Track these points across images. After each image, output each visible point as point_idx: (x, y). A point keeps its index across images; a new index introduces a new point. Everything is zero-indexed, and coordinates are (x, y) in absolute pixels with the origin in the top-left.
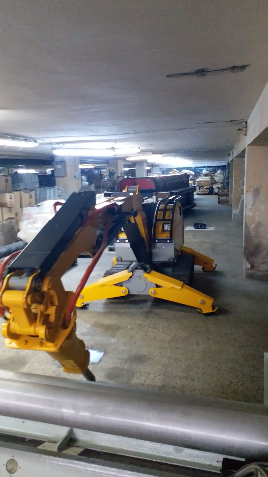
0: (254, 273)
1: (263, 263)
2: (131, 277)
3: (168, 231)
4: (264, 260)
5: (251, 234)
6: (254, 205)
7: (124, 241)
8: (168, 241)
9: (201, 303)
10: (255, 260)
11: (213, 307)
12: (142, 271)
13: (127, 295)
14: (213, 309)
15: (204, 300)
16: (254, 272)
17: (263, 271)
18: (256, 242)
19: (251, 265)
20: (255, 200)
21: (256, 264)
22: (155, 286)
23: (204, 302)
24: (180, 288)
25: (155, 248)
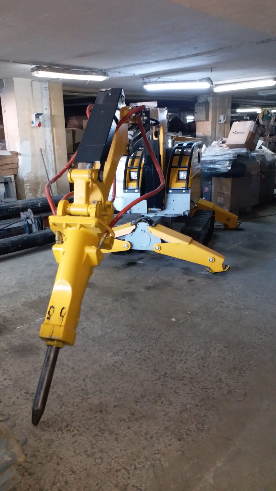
2: (134, 230)
3: (184, 179)
7: (134, 190)
8: (184, 191)
9: (211, 262)
11: (224, 266)
12: (147, 224)
13: (130, 250)
14: (224, 268)
15: (214, 258)
22: (160, 242)
23: (214, 260)
24: (188, 244)
25: (168, 199)
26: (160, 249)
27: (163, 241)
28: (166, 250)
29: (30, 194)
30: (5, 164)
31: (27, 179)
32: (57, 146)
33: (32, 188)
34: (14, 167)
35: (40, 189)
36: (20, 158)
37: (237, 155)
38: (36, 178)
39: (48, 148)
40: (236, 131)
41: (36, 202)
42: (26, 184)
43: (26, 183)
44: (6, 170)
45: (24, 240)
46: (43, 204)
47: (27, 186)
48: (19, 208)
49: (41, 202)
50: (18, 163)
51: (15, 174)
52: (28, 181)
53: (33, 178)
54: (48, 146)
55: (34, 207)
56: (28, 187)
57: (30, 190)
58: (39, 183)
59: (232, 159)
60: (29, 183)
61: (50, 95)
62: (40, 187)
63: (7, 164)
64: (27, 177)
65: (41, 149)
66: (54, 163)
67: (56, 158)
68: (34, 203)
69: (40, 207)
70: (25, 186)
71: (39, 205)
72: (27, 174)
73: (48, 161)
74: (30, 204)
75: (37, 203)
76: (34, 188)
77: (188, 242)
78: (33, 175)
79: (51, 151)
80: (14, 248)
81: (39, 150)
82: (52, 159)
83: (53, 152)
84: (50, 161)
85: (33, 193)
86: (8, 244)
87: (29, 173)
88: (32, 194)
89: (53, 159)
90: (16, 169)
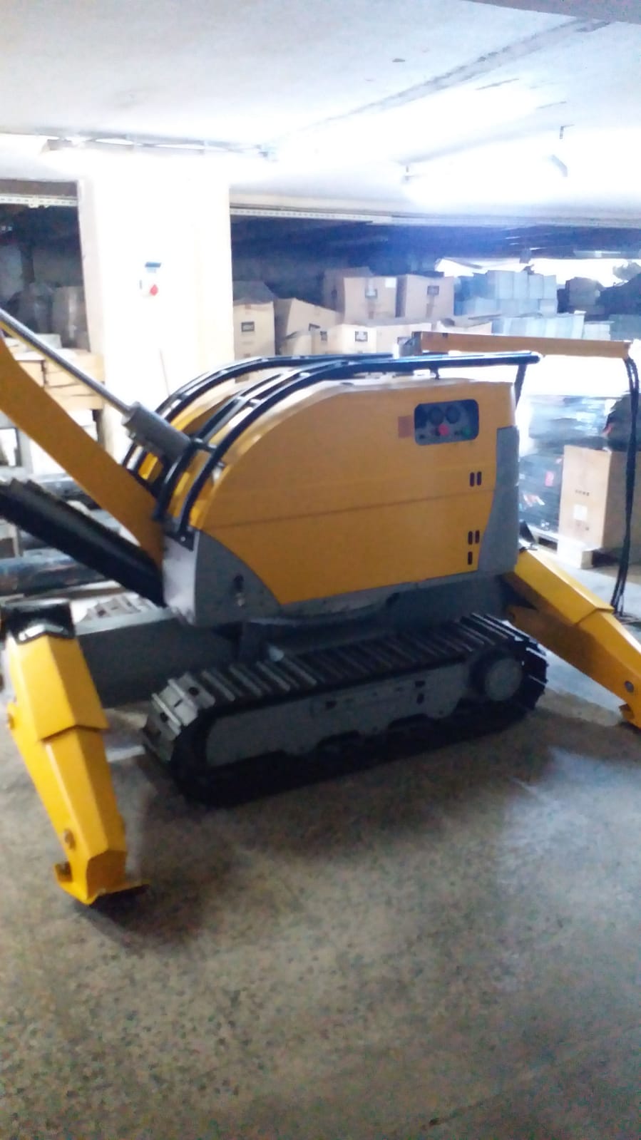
44: (72, 399)
51: (95, 408)
63: (70, 385)
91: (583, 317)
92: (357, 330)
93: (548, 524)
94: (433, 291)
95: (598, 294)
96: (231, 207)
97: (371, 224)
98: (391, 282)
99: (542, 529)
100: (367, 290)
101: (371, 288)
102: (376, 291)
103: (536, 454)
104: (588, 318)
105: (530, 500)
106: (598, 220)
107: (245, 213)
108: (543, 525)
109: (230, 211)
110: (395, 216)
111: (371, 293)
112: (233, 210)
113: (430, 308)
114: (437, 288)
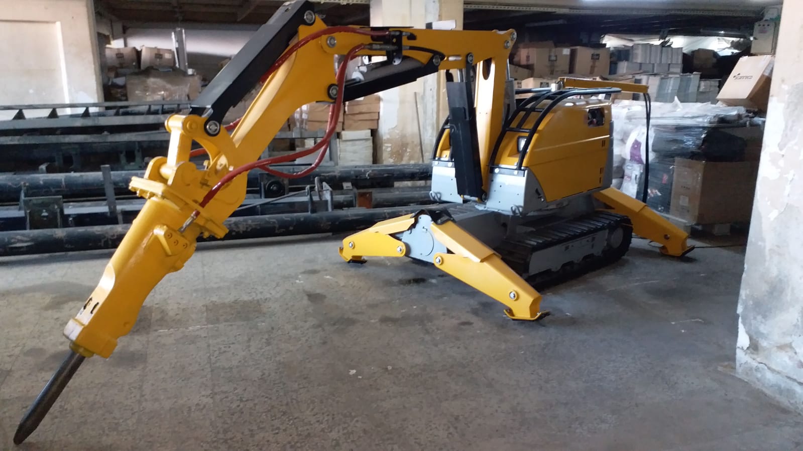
0: (757, 369)
1: (781, 347)
2: (413, 226)
4: (788, 340)
5: (763, 240)
6: (785, 145)
7: (446, 162)
8: (516, 172)
9: (512, 299)
10: (763, 329)
12: (430, 218)
15: (518, 294)
16: (755, 364)
17: (779, 373)
18: (774, 272)
19: (751, 339)
20: (791, 129)
21: (764, 343)
22: (446, 252)
23: (517, 297)
24: (479, 260)
25: (493, 183)
26: (441, 263)
27: (449, 252)
28: (451, 267)
29: (390, 159)
30: (357, 112)
31: (388, 137)
32: (444, 88)
33: (394, 151)
34: (373, 118)
35: (408, 154)
36: (382, 104)
37: (716, 120)
38: (403, 136)
39: (428, 93)
40: (739, 74)
41: (363, 171)
42: (386, 145)
43: (386, 143)
44: (360, 122)
45: (300, 220)
46: (375, 174)
47: (388, 147)
48: (335, 176)
49: (370, 171)
50: (379, 113)
51: (373, 128)
52: (389, 141)
53: (397, 137)
54: (428, 89)
55: (358, 178)
56: (389, 149)
57: (392, 154)
58: (407, 144)
59: (706, 125)
60: (390, 143)
61: (440, 10)
62: (408, 150)
63: (360, 113)
64: (389, 134)
65: (415, 93)
66: (435, 116)
67: (441, 107)
68: (361, 171)
69: (368, 178)
70: (384, 148)
71: (367, 176)
72: (389, 129)
73: (425, 112)
74: (352, 173)
75: (365, 172)
76: (398, 151)
77: (479, 258)
78: (397, 132)
79: (433, 97)
80: (282, 230)
81: (413, 95)
82: (433, 109)
83: (435, 98)
84: (429, 112)
85: (396, 159)
86: (274, 222)
87: (393, 128)
88: (394, 160)
89: (435, 110)
90: (376, 122)
91: (699, 76)
92: (542, 81)
93: (663, 208)
94: (595, 58)
95: (715, 60)
96: (465, 4)
97: (556, 13)
98: (566, 51)
99: (660, 211)
100: (550, 56)
101: (552, 54)
102: (556, 56)
103: (658, 163)
104: (703, 77)
105: (652, 192)
106: (713, 10)
107: (473, 7)
108: (660, 209)
109: (464, 6)
110: (571, 8)
111: (553, 58)
112: (465, 5)
113: (593, 67)
114: (598, 55)
